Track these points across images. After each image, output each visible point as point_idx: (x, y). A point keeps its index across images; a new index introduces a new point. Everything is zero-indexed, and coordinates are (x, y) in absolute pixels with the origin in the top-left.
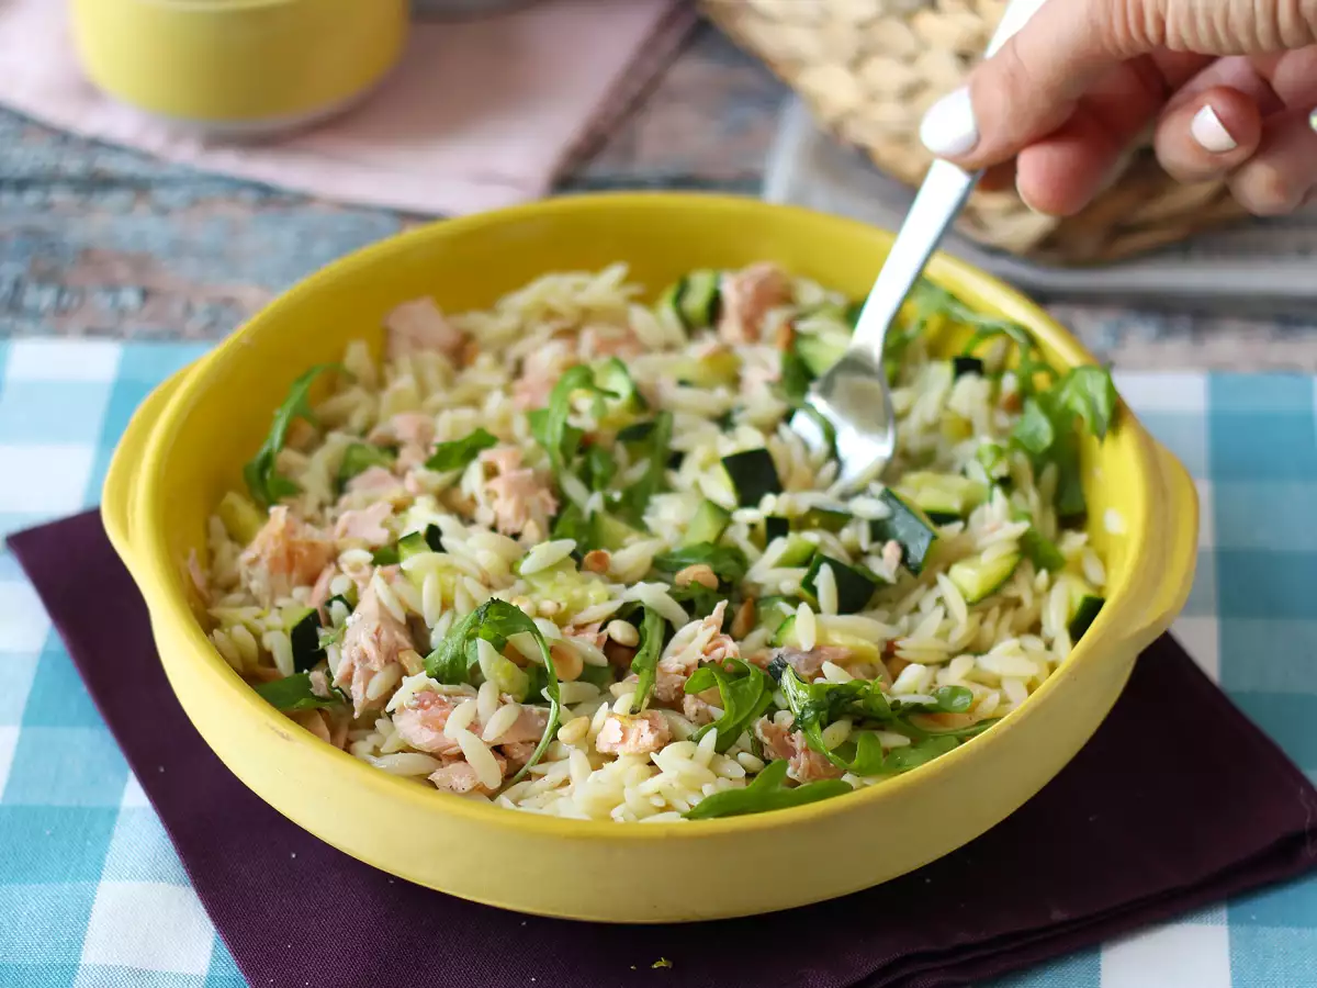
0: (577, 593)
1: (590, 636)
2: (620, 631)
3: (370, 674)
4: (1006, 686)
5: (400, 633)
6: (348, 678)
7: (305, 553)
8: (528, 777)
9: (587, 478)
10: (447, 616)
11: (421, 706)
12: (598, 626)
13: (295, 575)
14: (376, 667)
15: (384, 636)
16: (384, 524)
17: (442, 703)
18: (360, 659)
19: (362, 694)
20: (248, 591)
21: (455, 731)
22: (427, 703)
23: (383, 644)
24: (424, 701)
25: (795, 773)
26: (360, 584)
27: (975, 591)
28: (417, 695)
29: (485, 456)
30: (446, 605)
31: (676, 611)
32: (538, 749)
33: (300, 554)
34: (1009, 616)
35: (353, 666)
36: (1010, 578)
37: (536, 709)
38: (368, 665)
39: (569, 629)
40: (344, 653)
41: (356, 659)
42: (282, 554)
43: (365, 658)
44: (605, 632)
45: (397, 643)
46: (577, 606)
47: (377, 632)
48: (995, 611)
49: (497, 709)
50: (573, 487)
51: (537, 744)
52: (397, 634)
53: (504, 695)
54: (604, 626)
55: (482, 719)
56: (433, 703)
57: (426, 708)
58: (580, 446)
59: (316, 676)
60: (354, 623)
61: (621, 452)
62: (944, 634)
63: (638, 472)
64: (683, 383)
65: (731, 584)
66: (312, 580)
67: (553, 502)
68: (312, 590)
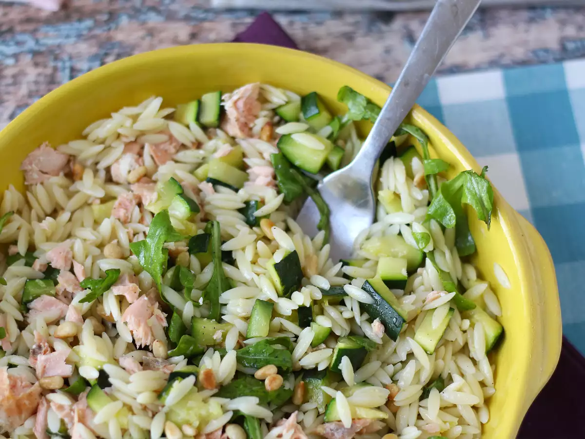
0: (203, 412)
4: (460, 407)
7: (27, 402)
9: (177, 287)
12: (220, 432)
13: (23, 416)
16: (68, 362)
27: (431, 346)
29: (116, 290)
30: (124, 432)
31: (266, 413)
34: (450, 349)
36: (448, 327)
39: (203, 438)
42: (14, 407)
44: (225, 435)
46: (205, 421)
48: (442, 349)
50: (172, 297)
54: (224, 431)
61: (195, 261)
62: (418, 373)
65: (288, 369)
66: (34, 412)
67: (164, 316)
68: (35, 421)
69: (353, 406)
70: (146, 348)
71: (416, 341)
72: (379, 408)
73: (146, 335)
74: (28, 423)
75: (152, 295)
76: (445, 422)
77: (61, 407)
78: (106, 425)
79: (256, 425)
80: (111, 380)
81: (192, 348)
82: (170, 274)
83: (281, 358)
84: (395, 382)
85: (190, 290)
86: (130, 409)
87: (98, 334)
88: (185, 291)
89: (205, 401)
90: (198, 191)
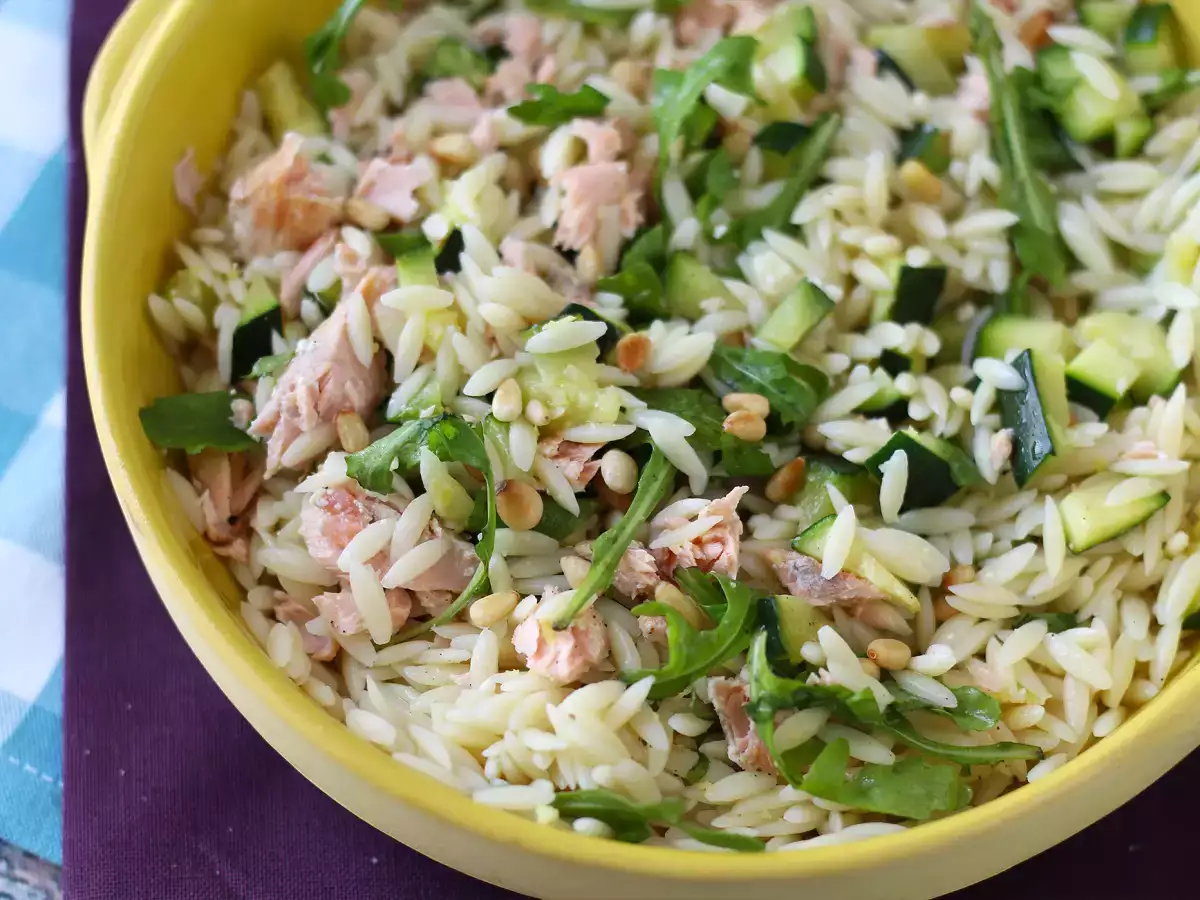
0: (584, 398)
1: (573, 468)
2: (615, 469)
3: (296, 432)
4: (1069, 682)
5: (355, 385)
6: (270, 427)
7: (299, 214)
8: (430, 636)
9: (696, 188)
10: (420, 375)
11: (329, 508)
12: (591, 452)
13: (281, 238)
14: (304, 427)
15: (330, 386)
16: (416, 194)
17: (355, 512)
18: (288, 410)
19: (280, 455)
20: (229, 231)
21: (351, 560)
22: (338, 506)
23: (326, 395)
24: (335, 503)
25: (738, 754)
26: (346, 283)
27: (1082, 537)
28: (329, 492)
29: (581, 127)
30: (427, 355)
32: (454, 605)
33: (293, 216)
34: (1122, 572)
35: (278, 416)
36: (1140, 525)
37: (469, 551)
38: (296, 419)
39: (551, 448)
40: (275, 393)
41: (284, 408)
42: (272, 210)
43: (294, 411)
44: (597, 463)
45: (346, 398)
46: (577, 417)
47: (322, 381)
48: (1106, 562)
49: (420, 542)
50: (675, 197)
51: (456, 596)
52: (349, 385)
53: (435, 522)
54: (598, 455)
55: (394, 551)
56: (343, 510)
57: (334, 513)
58: (709, 133)
59: (240, 405)
60: (304, 352)
61: (755, 160)
62: (1029, 576)
63: (763, 197)
64: (886, 64)
65: (791, 425)
66: (303, 246)
67: (636, 218)
68: (296, 263)
69: (858, 549)
70: (570, 256)
71: (1061, 512)
72: (915, 588)
73: (581, 227)
74: (282, 258)
75: (642, 176)
76: (1020, 686)
77: (352, 258)
78: (401, 318)
79: (662, 475)
80: (465, 258)
81: (645, 293)
82: (696, 158)
83: (789, 398)
84: (977, 565)
85: (715, 203)
86: (462, 323)
87: (504, 184)
88: (703, 202)
89: (602, 384)
90: (845, 60)
